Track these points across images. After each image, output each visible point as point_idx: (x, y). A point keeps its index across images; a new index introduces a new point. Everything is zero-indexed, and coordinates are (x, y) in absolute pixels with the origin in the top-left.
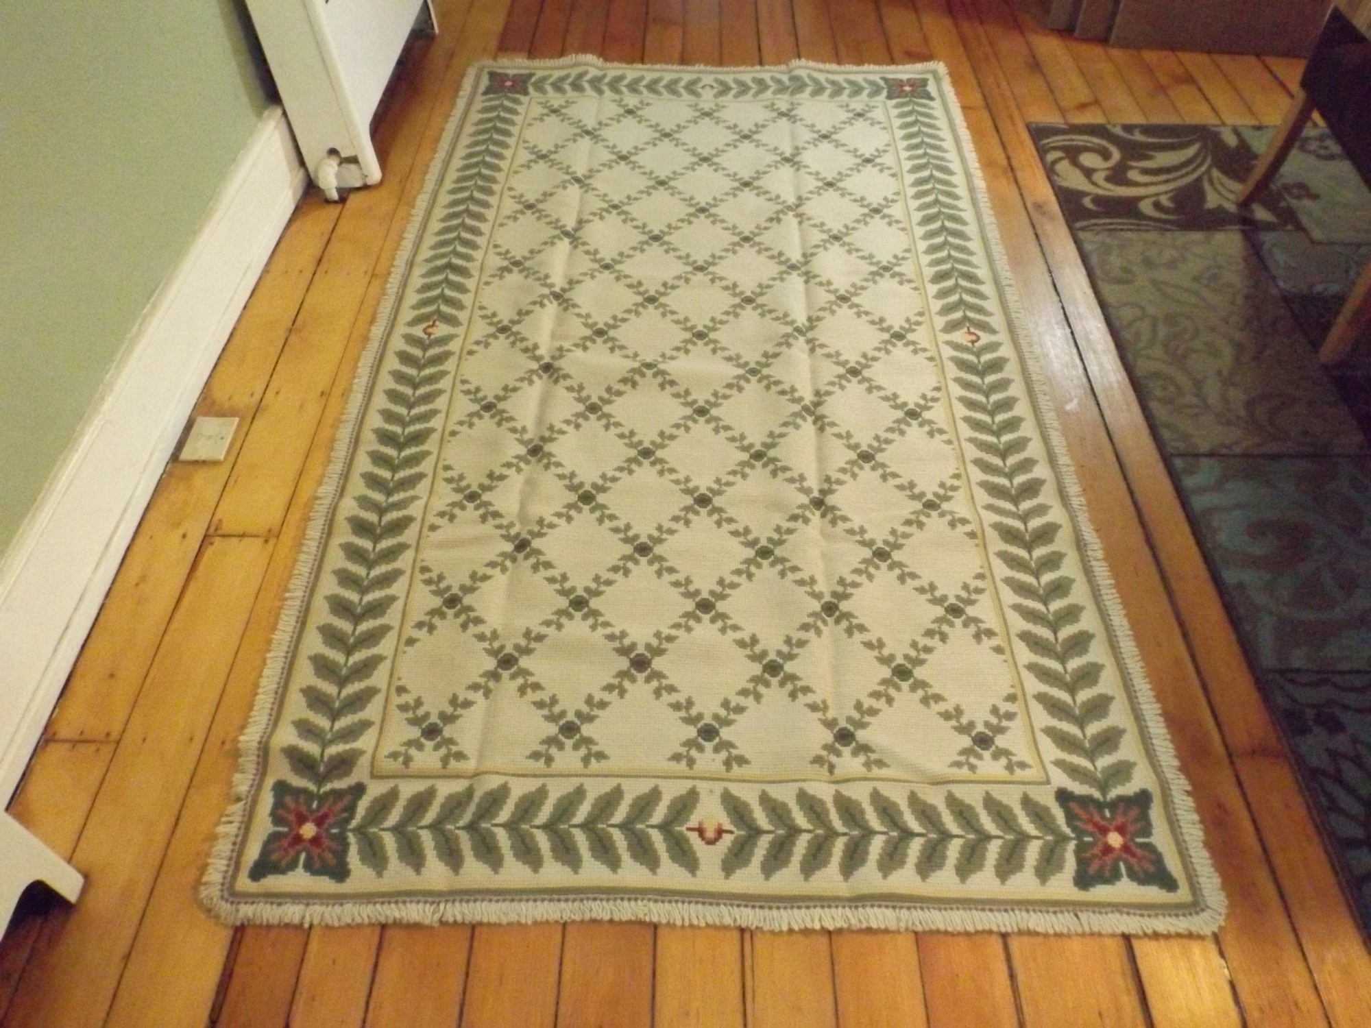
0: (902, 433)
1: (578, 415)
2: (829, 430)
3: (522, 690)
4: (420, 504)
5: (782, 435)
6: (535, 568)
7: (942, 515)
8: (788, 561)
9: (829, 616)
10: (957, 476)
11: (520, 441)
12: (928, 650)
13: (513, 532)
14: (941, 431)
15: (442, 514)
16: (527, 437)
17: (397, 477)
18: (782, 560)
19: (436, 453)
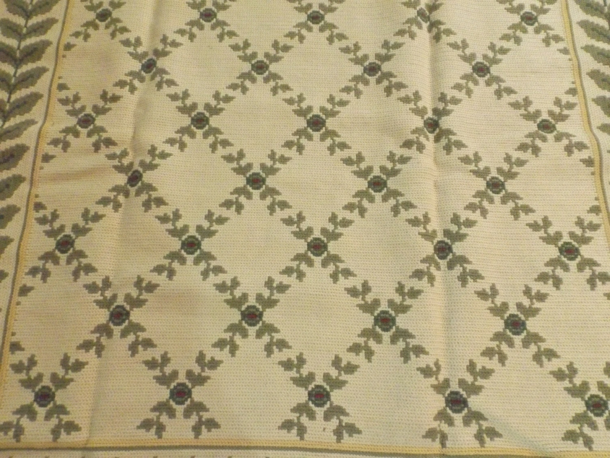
0: (518, 41)
1: (192, 23)
2: (445, 39)
3: (133, 348)
4: (33, 130)
5: (397, 46)
6: (147, 205)
7: (558, 138)
8: (401, 195)
9: (441, 258)
10: (572, 92)
11: (135, 56)
12: (541, 297)
13: (126, 161)
14: (557, 39)
15: (55, 142)
16: (140, 50)
17: (14, 97)
18: (395, 194)
19: (51, 69)
